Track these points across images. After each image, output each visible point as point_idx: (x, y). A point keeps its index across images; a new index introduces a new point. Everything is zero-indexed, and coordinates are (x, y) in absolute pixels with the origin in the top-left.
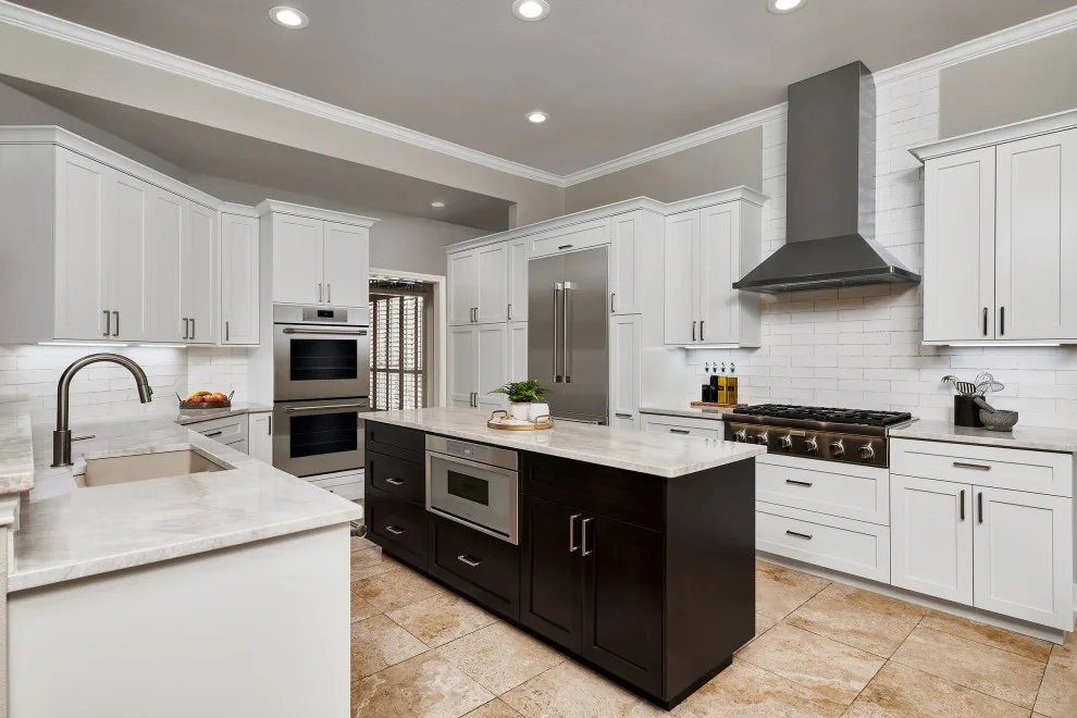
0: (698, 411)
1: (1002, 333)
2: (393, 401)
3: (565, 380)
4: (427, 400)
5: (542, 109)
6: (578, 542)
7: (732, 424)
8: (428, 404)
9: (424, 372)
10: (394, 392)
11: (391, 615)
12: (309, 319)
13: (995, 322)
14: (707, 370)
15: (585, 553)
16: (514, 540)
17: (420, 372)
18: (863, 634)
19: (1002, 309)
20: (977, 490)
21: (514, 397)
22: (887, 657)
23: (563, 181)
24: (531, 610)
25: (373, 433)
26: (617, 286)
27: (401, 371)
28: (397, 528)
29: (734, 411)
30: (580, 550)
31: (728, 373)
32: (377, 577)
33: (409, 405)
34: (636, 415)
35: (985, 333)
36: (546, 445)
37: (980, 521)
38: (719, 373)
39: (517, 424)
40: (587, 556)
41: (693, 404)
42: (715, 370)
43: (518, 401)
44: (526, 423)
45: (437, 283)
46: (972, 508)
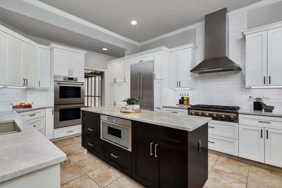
0: (178, 106)
1: (270, 83)
2: (93, 104)
3: (141, 98)
4: (102, 104)
5: (135, 20)
6: (153, 152)
7: (191, 110)
8: (102, 105)
9: (101, 97)
10: (93, 102)
11: (89, 174)
12: (65, 80)
13: (267, 80)
14: (180, 95)
15: (156, 156)
16: (130, 150)
17: (100, 97)
18: (236, 174)
19: (270, 77)
20: (266, 129)
21: (129, 103)
22: (246, 182)
23: (140, 44)
24: (136, 174)
25: (84, 114)
26: (156, 72)
27: (95, 96)
28: (91, 144)
29: (191, 107)
30: (154, 155)
31: (187, 96)
32: (85, 160)
33: (97, 105)
34: (162, 108)
35: (265, 84)
36: (139, 118)
37: (267, 138)
38: (184, 96)
39: (130, 111)
40: (157, 157)
41: (177, 105)
42: (183, 95)
43: (130, 104)
44: (133, 111)
45: (105, 72)
46: (264, 134)
